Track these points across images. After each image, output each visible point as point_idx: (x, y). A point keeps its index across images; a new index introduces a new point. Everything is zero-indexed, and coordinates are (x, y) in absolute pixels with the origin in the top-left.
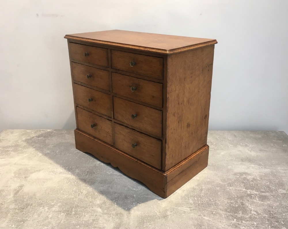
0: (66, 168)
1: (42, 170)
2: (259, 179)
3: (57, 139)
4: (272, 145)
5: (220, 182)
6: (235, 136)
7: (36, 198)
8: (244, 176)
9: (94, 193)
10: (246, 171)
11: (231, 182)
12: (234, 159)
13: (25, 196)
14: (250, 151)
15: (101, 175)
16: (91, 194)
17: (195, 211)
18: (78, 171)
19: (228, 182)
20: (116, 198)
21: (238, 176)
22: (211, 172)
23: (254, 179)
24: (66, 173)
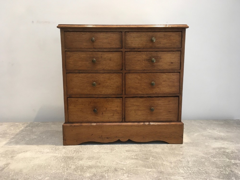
0: (53, 148)
1: (29, 150)
2: (237, 152)
3: (44, 128)
4: (235, 128)
5: (203, 155)
6: (202, 123)
7: (22, 174)
8: (222, 150)
9: (82, 167)
10: (223, 146)
11: (212, 154)
12: (208, 138)
13: (11, 172)
14: (219, 132)
15: (88, 153)
16: (80, 168)
17: (188, 179)
18: (65, 151)
19: (211, 155)
20: (106, 171)
21: (218, 150)
22: (191, 148)
23: (232, 152)
24: (53, 153)
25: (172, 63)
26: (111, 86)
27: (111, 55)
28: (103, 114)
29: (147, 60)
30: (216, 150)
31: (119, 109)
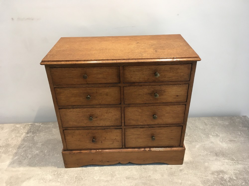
0: (55, 173)
1: (32, 177)
2: (235, 178)
3: (45, 135)
4: (239, 134)
6: (206, 125)
8: (221, 175)
10: (222, 168)
12: (209, 153)
14: (221, 142)
15: (89, 181)
18: (67, 177)
21: (216, 176)
22: (191, 171)
23: (230, 179)
24: (55, 181)
25: (177, 96)
26: (109, 119)
27: (107, 90)
28: (102, 142)
29: (149, 94)
30: (215, 176)
31: (119, 138)
